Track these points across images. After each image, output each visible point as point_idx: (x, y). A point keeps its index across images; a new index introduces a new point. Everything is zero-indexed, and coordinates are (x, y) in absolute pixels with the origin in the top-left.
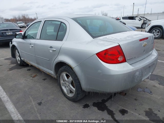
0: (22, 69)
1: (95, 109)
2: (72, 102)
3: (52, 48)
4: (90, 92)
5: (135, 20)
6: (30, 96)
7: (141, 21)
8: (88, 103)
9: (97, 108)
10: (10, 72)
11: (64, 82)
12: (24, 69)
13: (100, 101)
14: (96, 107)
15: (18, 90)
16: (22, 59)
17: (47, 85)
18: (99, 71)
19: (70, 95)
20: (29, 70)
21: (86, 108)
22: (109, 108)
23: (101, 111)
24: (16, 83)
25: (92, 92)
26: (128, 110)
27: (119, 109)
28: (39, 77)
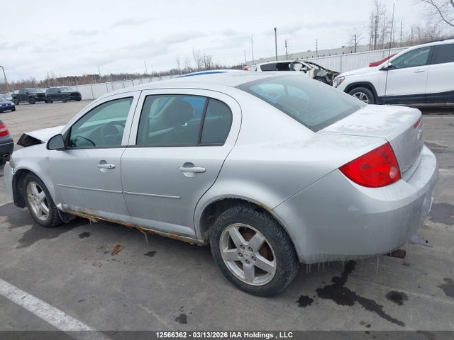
0: (61, 236)
1: (330, 303)
2: (264, 299)
3: (194, 166)
4: (316, 264)
5: (294, 70)
6: (140, 305)
7: (308, 72)
8: (304, 293)
9: (332, 300)
10: (29, 249)
11: (235, 250)
12: (65, 234)
13: (330, 283)
14: (330, 298)
15: (93, 295)
16: (59, 206)
17: (168, 267)
18: (352, 208)
19: (258, 282)
20: (85, 235)
21: (308, 307)
22: (361, 296)
23: (346, 307)
24: (72, 277)
25: (321, 264)
26: (406, 292)
27: (385, 293)
28: (129, 251)
